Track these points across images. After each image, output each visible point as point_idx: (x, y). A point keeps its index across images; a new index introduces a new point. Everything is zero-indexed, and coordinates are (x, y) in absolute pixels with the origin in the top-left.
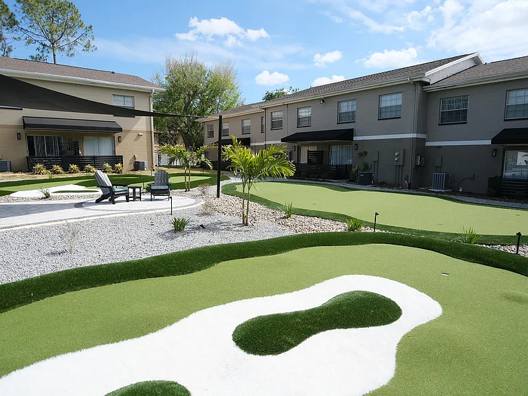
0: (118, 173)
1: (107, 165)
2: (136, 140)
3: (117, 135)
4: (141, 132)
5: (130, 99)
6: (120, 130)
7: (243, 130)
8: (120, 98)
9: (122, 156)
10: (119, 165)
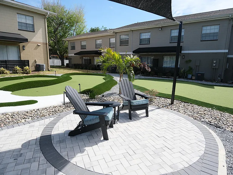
0: (27, 74)
1: (18, 68)
2: (36, 49)
3: (21, 45)
4: (40, 43)
5: (31, 18)
6: (26, 40)
7: (96, 46)
8: (22, 16)
9: (28, 61)
10: (27, 67)
